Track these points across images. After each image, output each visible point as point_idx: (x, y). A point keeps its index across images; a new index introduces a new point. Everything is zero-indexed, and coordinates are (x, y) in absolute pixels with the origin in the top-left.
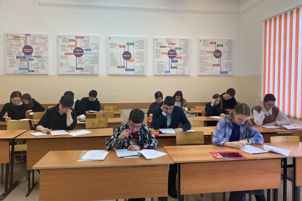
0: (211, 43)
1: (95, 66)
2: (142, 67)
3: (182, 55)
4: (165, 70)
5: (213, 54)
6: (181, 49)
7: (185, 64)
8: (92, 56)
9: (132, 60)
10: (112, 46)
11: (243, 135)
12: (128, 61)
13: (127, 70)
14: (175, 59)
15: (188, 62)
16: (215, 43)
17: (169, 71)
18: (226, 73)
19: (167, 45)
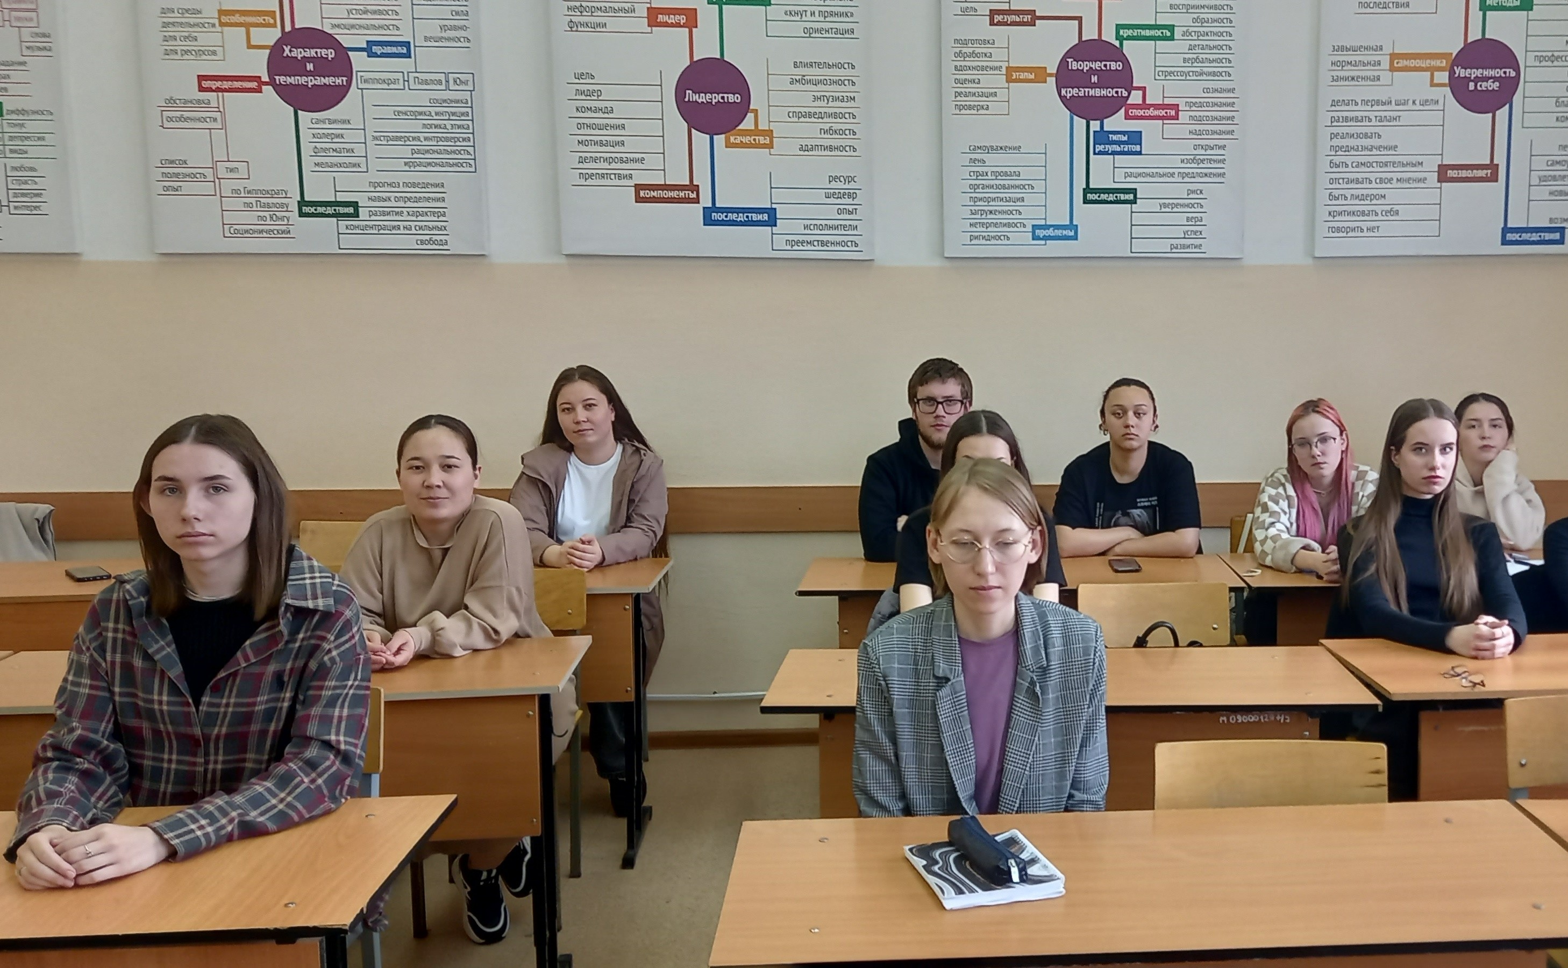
2: (843, 191)
3: (1175, 91)
4: (1032, 214)
5: (1443, 77)
6: (1166, 33)
7: (1204, 165)
8: (421, 98)
9: (757, 132)
10: (589, 11)
12: (719, 139)
13: (715, 216)
14: (1116, 122)
15: (1232, 148)
17: (1073, 227)
18: (1548, 236)
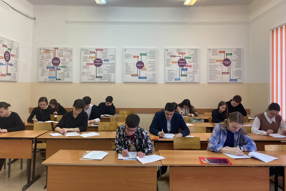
0: (220, 52)
1: (112, 74)
2: (154, 75)
3: (192, 64)
4: (175, 77)
5: (222, 62)
6: (190, 58)
7: (195, 72)
8: (109, 65)
9: (145, 69)
10: (127, 56)
11: (237, 142)
12: (141, 70)
13: (140, 78)
14: (184, 67)
15: (198, 70)
16: (224, 52)
17: (180, 79)
18: (235, 80)
19: (177, 54)
